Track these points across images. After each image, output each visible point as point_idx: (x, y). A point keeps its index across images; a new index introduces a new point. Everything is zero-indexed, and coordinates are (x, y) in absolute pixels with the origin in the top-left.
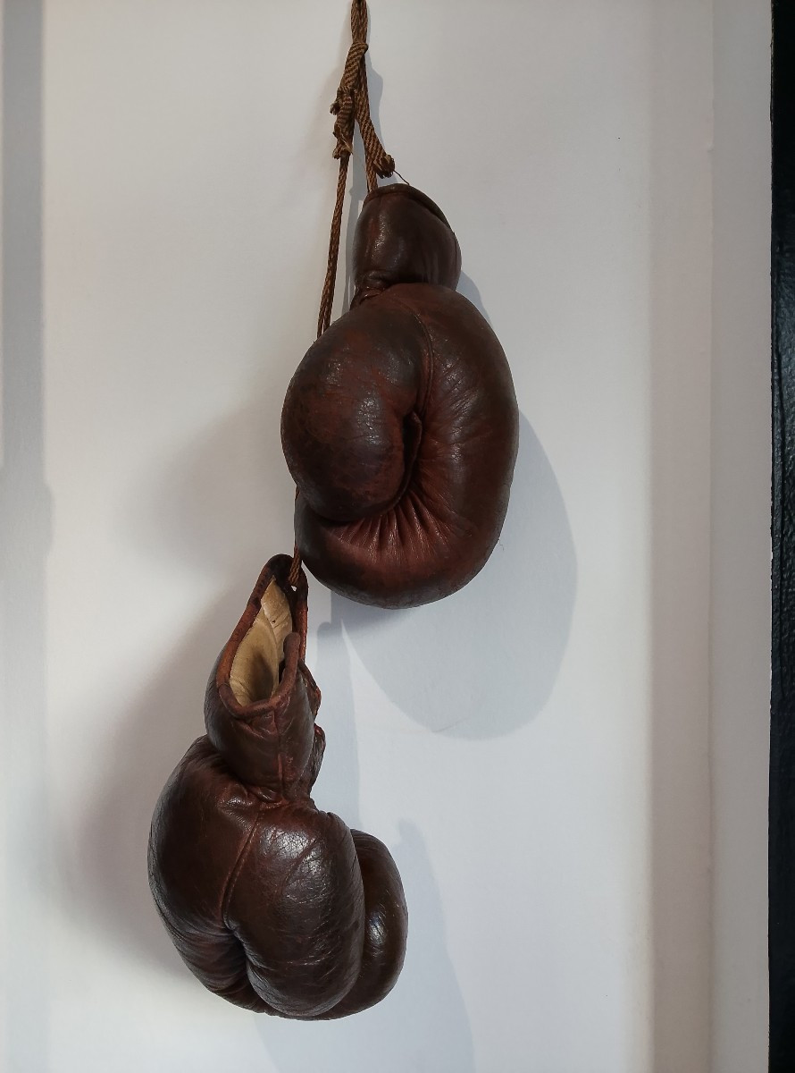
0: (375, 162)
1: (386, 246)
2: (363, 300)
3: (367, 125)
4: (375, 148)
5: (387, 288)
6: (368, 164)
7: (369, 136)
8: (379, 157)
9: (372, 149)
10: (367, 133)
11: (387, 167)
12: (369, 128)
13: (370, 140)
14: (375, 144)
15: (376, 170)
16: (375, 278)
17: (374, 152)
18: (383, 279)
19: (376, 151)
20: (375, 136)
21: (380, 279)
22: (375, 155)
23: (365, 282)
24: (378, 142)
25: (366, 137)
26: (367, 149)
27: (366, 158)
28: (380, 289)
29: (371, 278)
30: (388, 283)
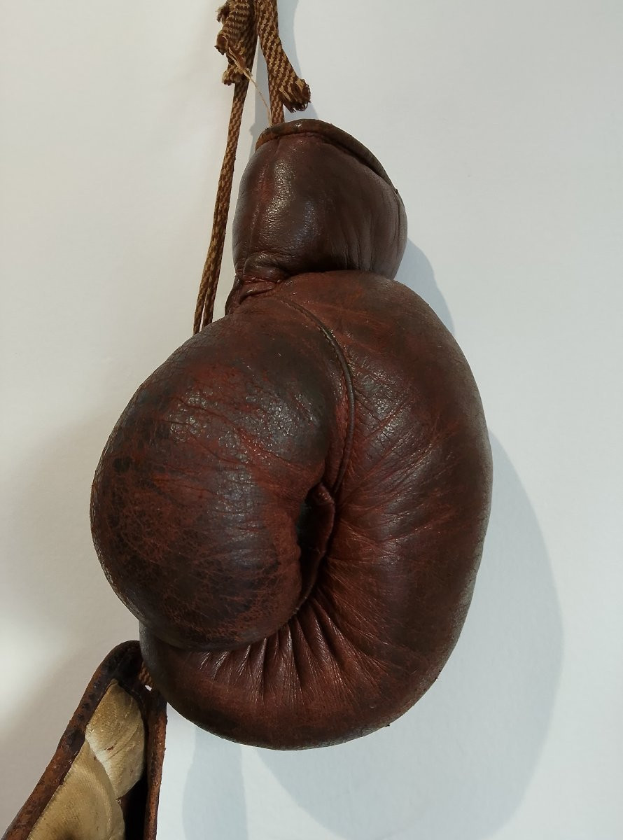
0: (281, 89)
1: (285, 215)
2: (244, 298)
3: (271, 38)
4: (282, 70)
5: (285, 278)
6: (271, 92)
7: (273, 53)
8: (287, 82)
9: (278, 72)
10: (271, 49)
11: (300, 97)
12: (273, 43)
13: (275, 60)
14: (283, 65)
15: (284, 101)
16: (264, 264)
17: (280, 75)
18: (280, 266)
19: (284, 75)
20: (282, 53)
21: (272, 265)
22: (282, 80)
23: (250, 269)
24: (287, 62)
25: (270, 56)
26: (270, 72)
27: (270, 83)
28: (273, 280)
29: (260, 263)
30: (287, 272)
